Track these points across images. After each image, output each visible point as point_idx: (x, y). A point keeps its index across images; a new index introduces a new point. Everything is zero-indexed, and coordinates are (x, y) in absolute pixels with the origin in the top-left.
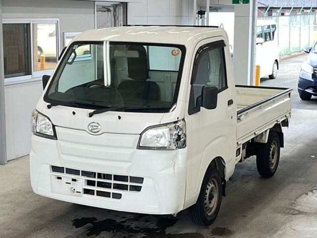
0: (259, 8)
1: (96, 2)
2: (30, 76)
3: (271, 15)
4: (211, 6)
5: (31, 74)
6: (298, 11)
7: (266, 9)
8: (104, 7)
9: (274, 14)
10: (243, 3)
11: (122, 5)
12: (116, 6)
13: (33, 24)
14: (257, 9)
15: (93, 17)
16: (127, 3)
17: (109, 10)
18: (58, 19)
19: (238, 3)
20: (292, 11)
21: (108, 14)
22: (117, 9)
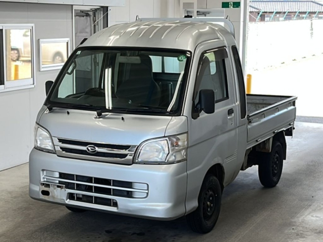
0: (250, 12)
1: (74, 6)
2: (3, 86)
3: (264, 20)
4: (199, 10)
5: (4, 84)
6: (293, 16)
7: (259, 13)
8: (82, 11)
9: (266, 19)
10: (233, 7)
11: (102, 9)
12: (95, 11)
13: (6, 30)
14: (248, 14)
15: (71, 22)
16: (107, 7)
17: (87, 15)
18: (33, 25)
19: (228, 7)
20: (287, 15)
21: (87, 19)
22: (97, 13)
